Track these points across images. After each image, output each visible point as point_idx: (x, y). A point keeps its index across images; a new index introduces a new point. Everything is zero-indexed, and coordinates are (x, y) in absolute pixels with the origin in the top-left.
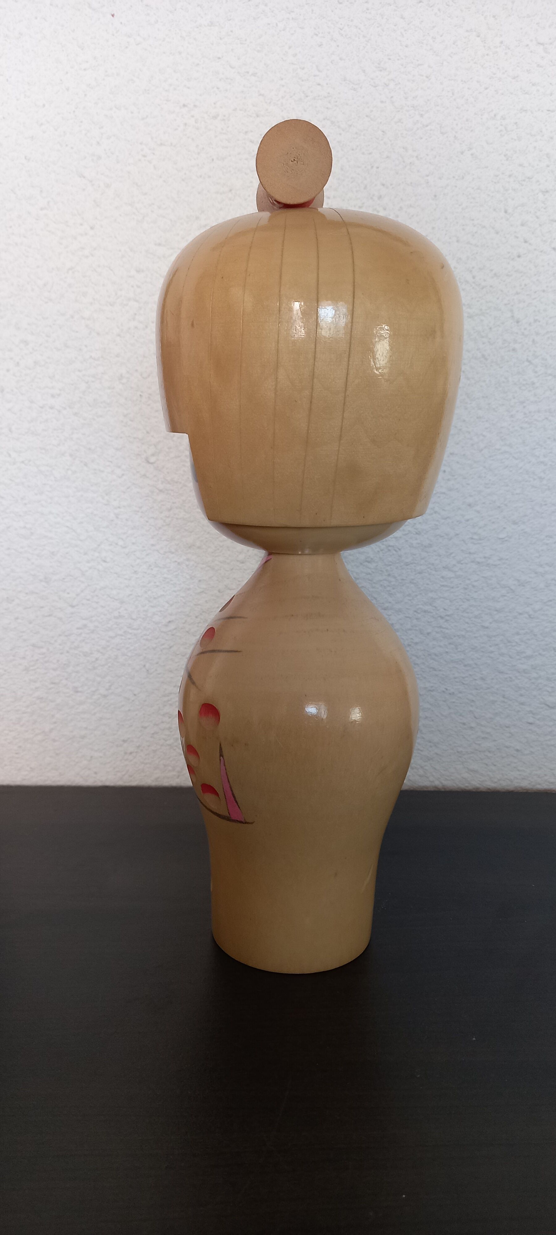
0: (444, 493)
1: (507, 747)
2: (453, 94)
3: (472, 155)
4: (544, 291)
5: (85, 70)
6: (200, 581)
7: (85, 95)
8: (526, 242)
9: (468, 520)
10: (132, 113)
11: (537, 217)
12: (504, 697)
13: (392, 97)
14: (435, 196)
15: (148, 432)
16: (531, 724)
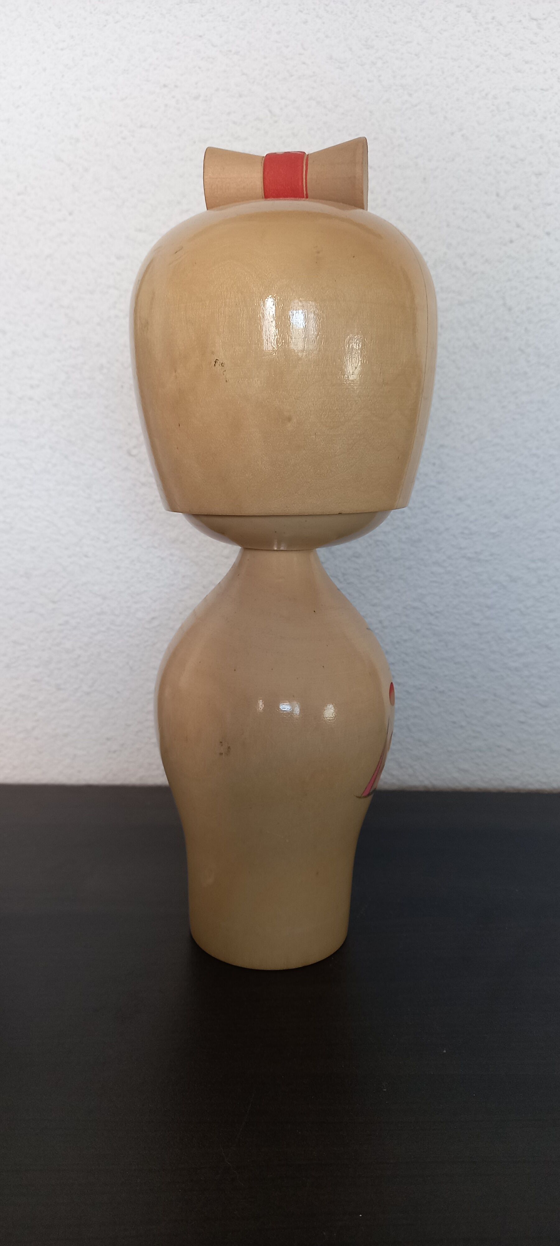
0: (433, 487)
1: (499, 746)
2: (443, 72)
3: (463, 136)
4: (537, 278)
5: (62, 49)
6: (184, 577)
7: (63, 76)
8: (518, 226)
9: (458, 515)
10: (111, 94)
11: (530, 201)
12: (495, 695)
13: (380, 76)
14: (425, 179)
15: (129, 424)
16: (522, 723)
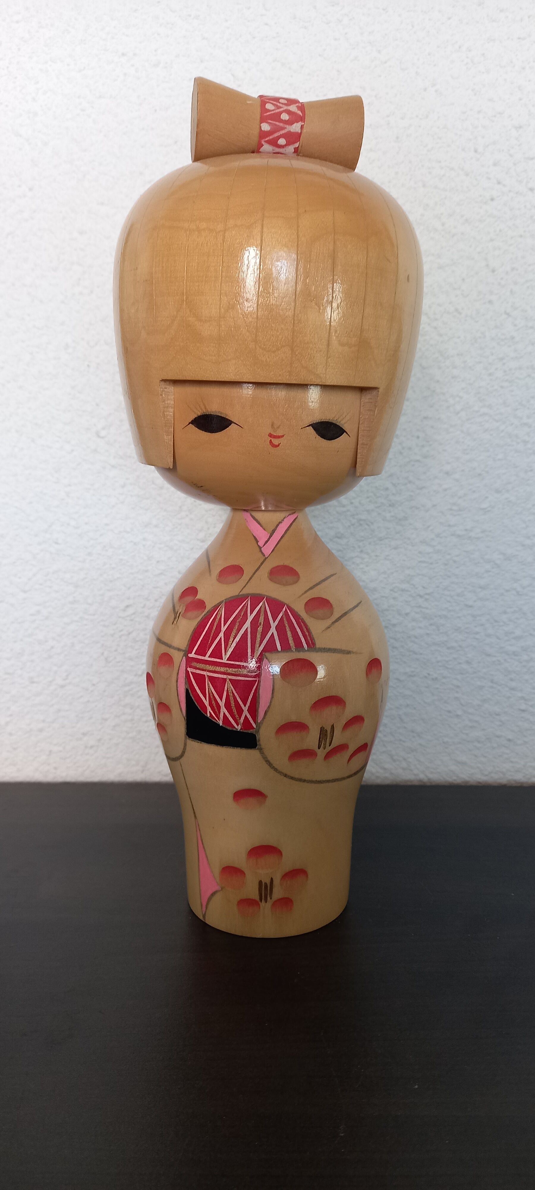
0: (418, 461)
1: (498, 737)
2: (413, 26)
3: (436, 91)
4: (521, 236)
5: (17, 22)
6: (158, 562)
7: (19, 49)
8: (499, 183)
9: (445, 490)
10: (68, 65)
11: (511, 156)
12: (492, 681)
13: (346, 34)
14: (397, 138)
15: (97, 405)
16: (523, 711)
